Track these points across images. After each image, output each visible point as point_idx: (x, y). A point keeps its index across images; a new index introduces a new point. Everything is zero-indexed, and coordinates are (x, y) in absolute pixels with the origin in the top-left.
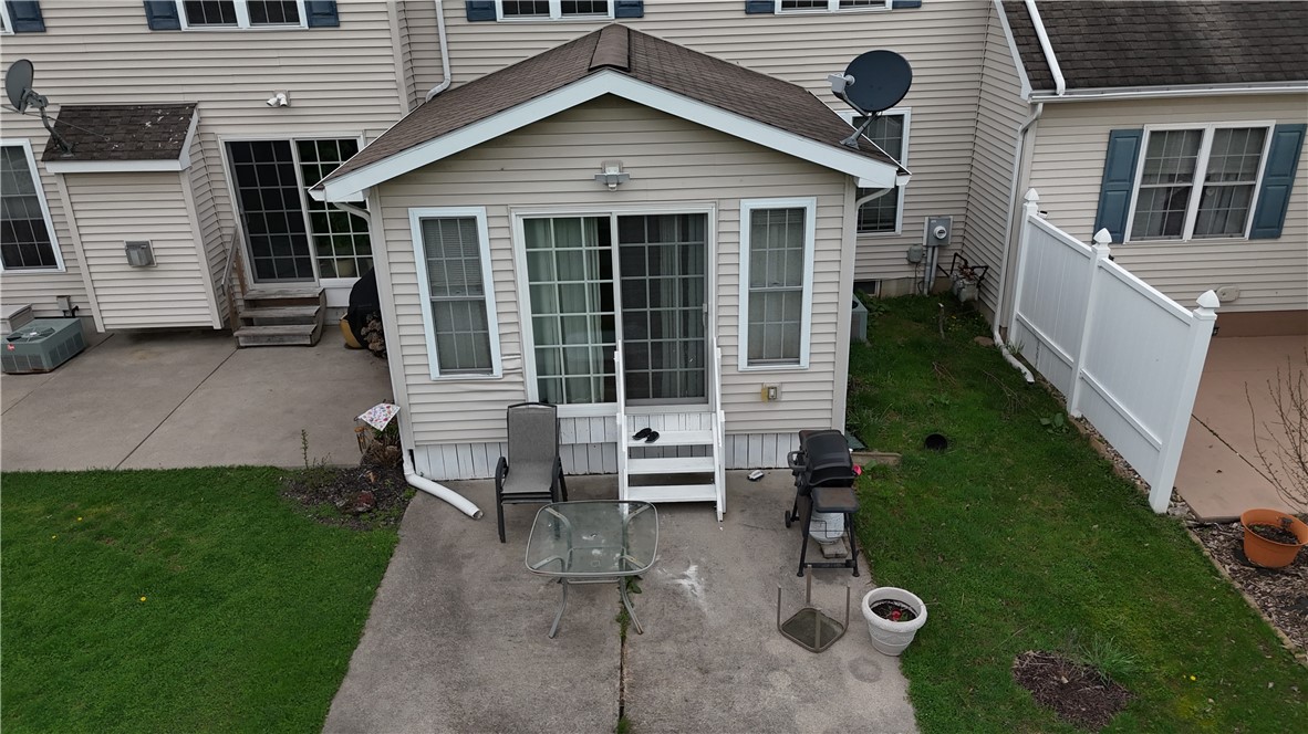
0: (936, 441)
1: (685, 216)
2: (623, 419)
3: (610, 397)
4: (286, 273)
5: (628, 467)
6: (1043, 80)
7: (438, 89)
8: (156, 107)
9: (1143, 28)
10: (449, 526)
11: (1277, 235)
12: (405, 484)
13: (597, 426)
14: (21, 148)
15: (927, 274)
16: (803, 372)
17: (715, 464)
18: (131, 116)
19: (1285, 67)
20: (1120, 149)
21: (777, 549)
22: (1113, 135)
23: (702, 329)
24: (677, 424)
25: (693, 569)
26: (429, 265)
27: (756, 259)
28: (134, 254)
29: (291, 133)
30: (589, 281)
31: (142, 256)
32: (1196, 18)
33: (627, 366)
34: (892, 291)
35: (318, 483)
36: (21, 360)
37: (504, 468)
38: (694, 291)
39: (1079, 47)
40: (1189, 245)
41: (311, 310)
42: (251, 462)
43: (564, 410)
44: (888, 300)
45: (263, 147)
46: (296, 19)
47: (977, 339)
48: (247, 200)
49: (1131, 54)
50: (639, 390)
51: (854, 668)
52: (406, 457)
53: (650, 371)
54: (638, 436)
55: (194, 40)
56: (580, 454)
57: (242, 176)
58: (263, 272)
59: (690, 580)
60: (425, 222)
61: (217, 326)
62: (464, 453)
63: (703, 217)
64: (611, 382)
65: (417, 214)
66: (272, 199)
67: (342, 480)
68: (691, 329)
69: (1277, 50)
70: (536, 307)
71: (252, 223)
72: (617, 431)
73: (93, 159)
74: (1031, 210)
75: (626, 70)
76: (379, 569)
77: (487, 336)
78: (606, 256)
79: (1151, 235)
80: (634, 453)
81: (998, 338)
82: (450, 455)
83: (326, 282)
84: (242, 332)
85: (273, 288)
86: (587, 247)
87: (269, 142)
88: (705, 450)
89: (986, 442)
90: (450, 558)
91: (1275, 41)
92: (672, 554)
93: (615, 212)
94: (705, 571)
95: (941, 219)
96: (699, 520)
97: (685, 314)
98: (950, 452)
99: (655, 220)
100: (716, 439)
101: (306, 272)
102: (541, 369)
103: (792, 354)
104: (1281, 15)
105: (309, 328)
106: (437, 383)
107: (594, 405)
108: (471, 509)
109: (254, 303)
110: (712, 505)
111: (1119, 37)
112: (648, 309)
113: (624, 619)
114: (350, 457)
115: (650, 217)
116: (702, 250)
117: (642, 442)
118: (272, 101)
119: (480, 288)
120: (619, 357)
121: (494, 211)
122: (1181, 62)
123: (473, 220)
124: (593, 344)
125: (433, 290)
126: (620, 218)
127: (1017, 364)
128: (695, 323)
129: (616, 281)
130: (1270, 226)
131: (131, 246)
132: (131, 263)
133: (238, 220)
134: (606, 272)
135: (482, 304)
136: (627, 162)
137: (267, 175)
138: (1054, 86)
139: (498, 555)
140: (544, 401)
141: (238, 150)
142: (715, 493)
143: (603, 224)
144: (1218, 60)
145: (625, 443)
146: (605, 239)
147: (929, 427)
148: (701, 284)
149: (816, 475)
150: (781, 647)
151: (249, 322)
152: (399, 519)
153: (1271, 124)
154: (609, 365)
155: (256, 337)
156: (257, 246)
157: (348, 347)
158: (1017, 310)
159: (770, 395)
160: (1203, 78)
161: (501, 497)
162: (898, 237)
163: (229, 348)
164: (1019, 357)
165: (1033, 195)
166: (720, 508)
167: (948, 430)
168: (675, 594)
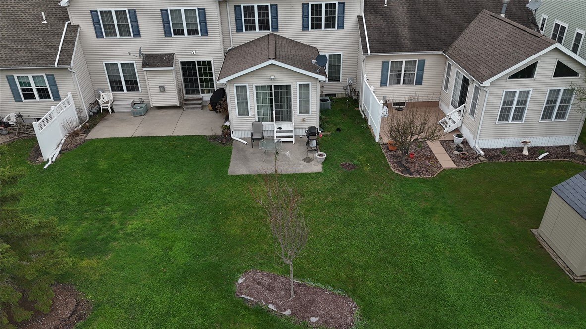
0: (338, 130)
1: (286, 85)
2: (275, 125)
3: (272, 121)
4: (193, 92)
5: (276, 135)
6: (366, 51)
7: (229, 48)
8: (165, 54)
9: (390, 38)
10: (242, 145)
11: (421, 84)
12: (231, 138)
13: (270, 126)
14: (133, 63)
15: (348, 92)
16: (310, 116)
17: (293, 134)
18: (160, 56)
19: (418, 48)
20: (385, 65)
21: (304, 148)
22: (383, 62)
23: (290, 107)
24: (286, 126)
25: (288, 152)
26: (237, 95)
27: (300, 93)
28: (161, 88)
29: (196, 60)
30: (268, 98)
31: (162, 89)
32: (402, 35)
33: (275, 115)
34: (340, 96)
35: (214, 138)
36: (137, 113)
37: (252, 135)
38: (289, 99)
39: (375, 43)
40: (402, 86)
41: (200, 102)
42: (199, 134)
43: (263, 123)
44: (339, 99)
45: (189, 63)
46: (198, 34)
47: (356, 108)
48: (185, 75)
49: (386, 45)
50: (278, 119)
51: (314, 165)
52: (231, 133)
53: (280, 115)
54: (278, 129)
55: (175, 39)
56: (266, 132)
57: (184, 69)
58: (187, 92)
59: (288, 153)
60: (237, 86)
61: (179, 105)
62: (243, 132)
63: (290, 85)
64: (272, 118)
65: (235, 85)
66: (190, 75)
67: (219, 138)
68: (288, 107)
69: (418, 44)
70: (258, 103)
71: (186, 80)
72: (274, 128)
73: (154, 67)
74: (365, 79)
75: (275, 59)
76: (230, 152)
77: (248, 109)
78: (271, 93)
79: (394, 84)
80: (277, 132)
81: (360, 109)
82: (240, 132)
83: (203, 95)
84: (185, 107)
85: (190, 96)
86: (268, 91)
87: (190, 62)
88: (291, 131)
89: (349, 130)
90: (243, 150)
91: (418, 41)
92: (285, 150)
93: (273, 85)
94: (290, 152)
95: (350, 79)
96: (290, 144)
97: (287, 104)
98: (341, 132)
99: (281, 86)
100: (293, 129)
101: (198, 92)
102: (258, 115)
103: (308, 112)
104: (421, 35)
105: (200, 106)
106: (238, 118)
107: (269, 122)
108: (246, 143)
109: (186, 100)
110: (292, 142)
111: (384, 40)
112: (280, 103)
113: (276, 159)
114: (219, 133)
115: (280, 85)
116: (290, 91)
117: (279, 130)
118: (192, 53)
119: (247, 99)
120: (274, 113)
121: (250, 84)
122: (397, 46)
123: (246, 86)
124: (269, 110)
125: (238, 100)
126: (274, 86)
127: (362, 114)
128: (289, 106)
129: (273, 97)
130: (419, 82)
131: (160, 87)
132: (160, 91)
133: (182, 80)
134: (271, 96)
135: (247, 102)
136: (275, 75)
137: (190, 69)
138: (368, 52)
139: (252, 150)
140: (259, 121)
141: (183, 63)
142: (293, 139)
143: (271, 86)
144: (404, 46)
145: (276, 130)
146: (271, 89)
147: (338, 127)
148: (290, 98)
149: (310, 134)
150: (302, 162)
151: (185, 104)
152: (231, 144)
153: (417, 60)
154: (272, 114)
155: (188, 108)
156: (186, 86)
157: (209, 110)
158: (363, 102)
159: (304, 120)
160: (400, 51)
161: (252, 139)
162: (340, 83)
163: (181, 110)
164: (363, 112)
165: (365, 76)
166: (294, 142)
167: (341, 127)
168: (285, 155)
